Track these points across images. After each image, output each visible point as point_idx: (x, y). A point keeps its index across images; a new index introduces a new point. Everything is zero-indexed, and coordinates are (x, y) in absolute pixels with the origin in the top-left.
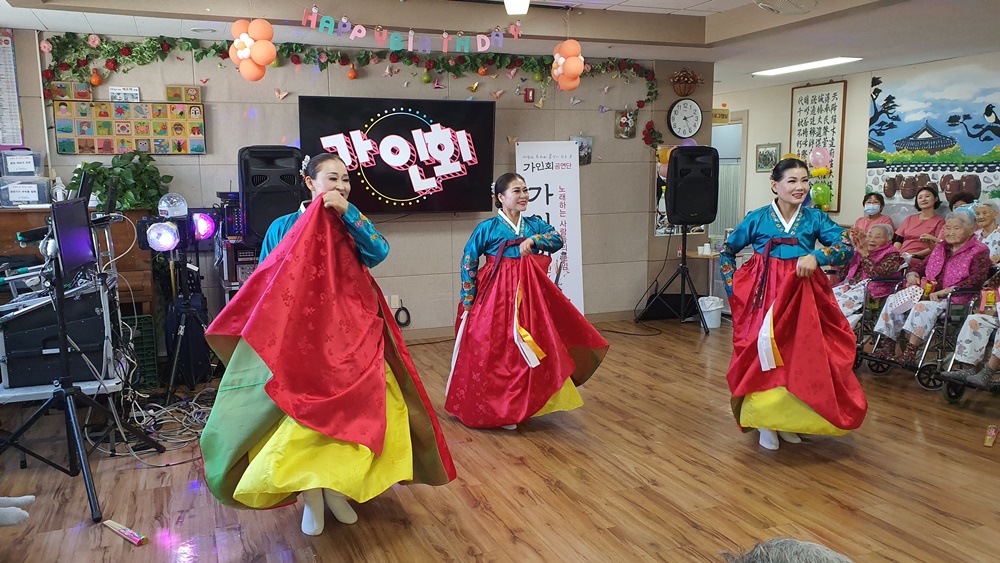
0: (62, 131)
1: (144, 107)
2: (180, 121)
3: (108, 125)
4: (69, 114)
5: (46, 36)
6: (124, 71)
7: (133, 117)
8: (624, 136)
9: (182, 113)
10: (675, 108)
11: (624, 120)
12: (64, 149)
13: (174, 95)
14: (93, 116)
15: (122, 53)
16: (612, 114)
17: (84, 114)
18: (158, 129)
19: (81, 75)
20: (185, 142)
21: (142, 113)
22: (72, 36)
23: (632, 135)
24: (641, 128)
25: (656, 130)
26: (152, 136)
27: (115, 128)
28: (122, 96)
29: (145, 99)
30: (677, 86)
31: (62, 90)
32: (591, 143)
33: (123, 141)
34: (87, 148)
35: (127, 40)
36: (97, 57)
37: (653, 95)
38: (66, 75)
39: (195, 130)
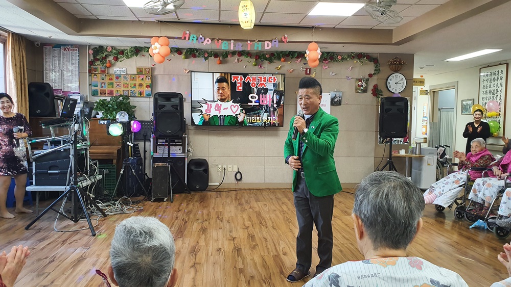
0: (94, 86)
1: (127, 77)
2: (142, 82)
3: (112, 84)
4: (97, 79)
5: (92, 47)
6: (120, 61)
7: (122, 80)
8: (360, 92)
9: (142, 79)
10: (390, 77)
11: (360, 83)
12: (95, 93)
13: (140, 71)
14: (107, 81)
15: (120, 54)
16: (354, 80)
17: (103, 79)
18: (132, 86)
19: (103, 63)
20: (143, 91)
21: (126, 79)
22: (101, 47)
23: (365, 91)
24: (371, 87)
25: (379, 89)
26: (130, 89)
27: (115, 85)
28: (119, 71)
29: (128, 73)
30: (391, 66)
31: (96, 70)
32: (341, 95)
33: (117, 91)
34: (103, 93)
35: (122, 48)
36: (110, 55)
37: (377, 71)
38: (98, 63)
39: (148, 86)
